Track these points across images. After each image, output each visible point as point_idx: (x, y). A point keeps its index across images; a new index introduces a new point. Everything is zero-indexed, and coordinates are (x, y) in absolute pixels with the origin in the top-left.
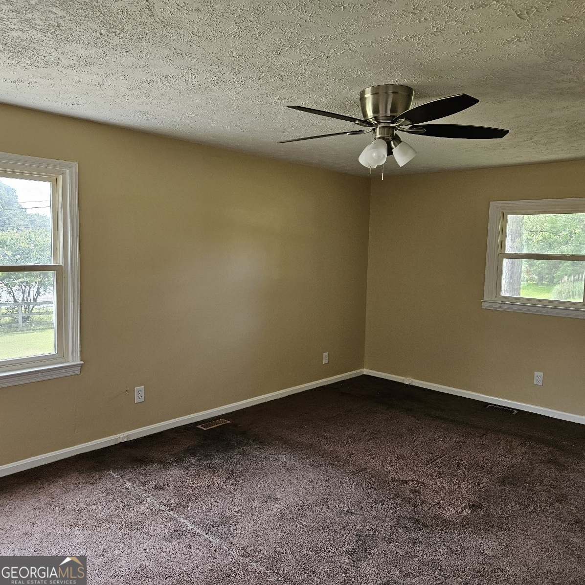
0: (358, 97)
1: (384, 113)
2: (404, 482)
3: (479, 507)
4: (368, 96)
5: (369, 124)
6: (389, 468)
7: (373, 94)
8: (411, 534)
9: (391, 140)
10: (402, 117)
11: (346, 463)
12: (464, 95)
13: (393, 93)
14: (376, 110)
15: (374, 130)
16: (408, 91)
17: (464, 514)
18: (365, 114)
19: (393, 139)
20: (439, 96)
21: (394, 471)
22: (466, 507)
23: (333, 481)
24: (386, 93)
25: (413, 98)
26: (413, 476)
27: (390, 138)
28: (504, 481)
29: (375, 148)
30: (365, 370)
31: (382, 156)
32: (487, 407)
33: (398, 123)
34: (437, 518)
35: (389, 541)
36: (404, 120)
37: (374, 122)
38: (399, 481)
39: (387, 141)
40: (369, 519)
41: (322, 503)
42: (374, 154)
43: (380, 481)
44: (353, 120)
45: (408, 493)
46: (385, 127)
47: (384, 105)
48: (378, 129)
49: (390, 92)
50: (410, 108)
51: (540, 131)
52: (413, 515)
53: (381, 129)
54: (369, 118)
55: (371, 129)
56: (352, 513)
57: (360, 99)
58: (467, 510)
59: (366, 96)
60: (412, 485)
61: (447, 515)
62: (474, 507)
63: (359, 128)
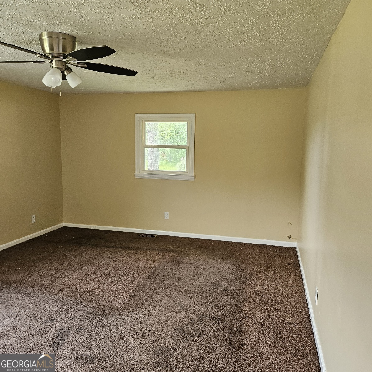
0: (38, 37)
1: (57, 51)
2: (90, 291)
3: (135, 295)
4: (45, 37)
5: (48, 58)
6: (80, 285)
7: (48, 37)
8: (93, 323)
9: (64, 70)
10: (70, 55)
11: (50, 288)
12: (106, 47)
13: (62, 38)
14: (51, 48)
15: (52, 62)
16: (74, 39)
17: (126, 302)
18: (44, 50)
19: (66, 69)
20: (94, 45)
21: (83, 286)
22: (127, 297)
23: (40, 302)
24: (58, 37)
25: (77, 43)
26: (96, 286)
27: (63, 69)
28: (149, 277)
29: (53, 74)
30: (64, 223)
31: (58, 80)
32: (140, 236)
33: (67, 59)
34: (110, 309)
35: (79, 330)
36: (71, 57)
37: (51, 56)
38: (86, 292)
39: (61, 70)
40: (66, 320)
41: (32, 318)
42: (53, 78)
43: (73, 294)
44: (35, 53)
45: (92, 298)
46: (59, 61)
47: (57, 45)
48: (54, 62)
49: (60, 37)
50: (76, 50)
51: (156, 74)
52: (95, 310)
53: (57, 61)
54: (47, 53)
55: (49, 61)
56: (54, 320)
57: (39, 39)
58: (128, 299)
59: (43, 38)
60: (95, 292)
61: (116, 305)
62: (132, 296)
63: (40, 59)
